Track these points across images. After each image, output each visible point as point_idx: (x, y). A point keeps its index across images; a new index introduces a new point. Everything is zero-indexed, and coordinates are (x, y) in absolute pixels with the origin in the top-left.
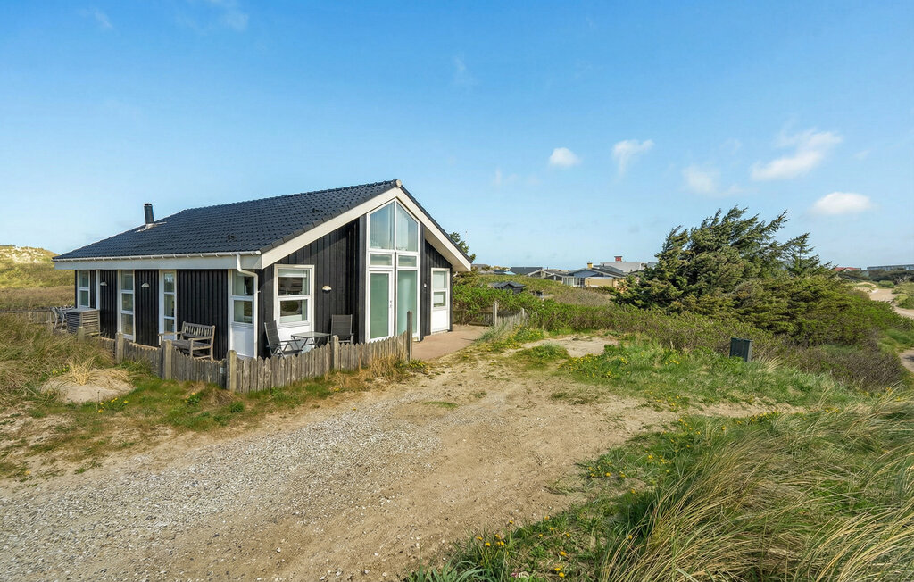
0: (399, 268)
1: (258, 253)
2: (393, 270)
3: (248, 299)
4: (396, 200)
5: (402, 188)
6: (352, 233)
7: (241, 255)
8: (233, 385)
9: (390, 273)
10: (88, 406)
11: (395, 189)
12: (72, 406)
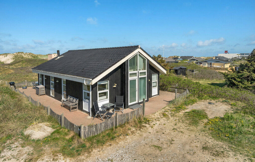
0: (140, 77)
1: (91, 79)
2: (137, 78)
3: (88, 92)
4: (138, 53)
5: (141, 48)
6: (123, 67)
7: (86, 80)
8: (82, 135)
9: (136, 79)
10: (38, 140)
11: (138, 49)
12: (33, 140)
